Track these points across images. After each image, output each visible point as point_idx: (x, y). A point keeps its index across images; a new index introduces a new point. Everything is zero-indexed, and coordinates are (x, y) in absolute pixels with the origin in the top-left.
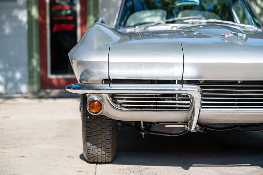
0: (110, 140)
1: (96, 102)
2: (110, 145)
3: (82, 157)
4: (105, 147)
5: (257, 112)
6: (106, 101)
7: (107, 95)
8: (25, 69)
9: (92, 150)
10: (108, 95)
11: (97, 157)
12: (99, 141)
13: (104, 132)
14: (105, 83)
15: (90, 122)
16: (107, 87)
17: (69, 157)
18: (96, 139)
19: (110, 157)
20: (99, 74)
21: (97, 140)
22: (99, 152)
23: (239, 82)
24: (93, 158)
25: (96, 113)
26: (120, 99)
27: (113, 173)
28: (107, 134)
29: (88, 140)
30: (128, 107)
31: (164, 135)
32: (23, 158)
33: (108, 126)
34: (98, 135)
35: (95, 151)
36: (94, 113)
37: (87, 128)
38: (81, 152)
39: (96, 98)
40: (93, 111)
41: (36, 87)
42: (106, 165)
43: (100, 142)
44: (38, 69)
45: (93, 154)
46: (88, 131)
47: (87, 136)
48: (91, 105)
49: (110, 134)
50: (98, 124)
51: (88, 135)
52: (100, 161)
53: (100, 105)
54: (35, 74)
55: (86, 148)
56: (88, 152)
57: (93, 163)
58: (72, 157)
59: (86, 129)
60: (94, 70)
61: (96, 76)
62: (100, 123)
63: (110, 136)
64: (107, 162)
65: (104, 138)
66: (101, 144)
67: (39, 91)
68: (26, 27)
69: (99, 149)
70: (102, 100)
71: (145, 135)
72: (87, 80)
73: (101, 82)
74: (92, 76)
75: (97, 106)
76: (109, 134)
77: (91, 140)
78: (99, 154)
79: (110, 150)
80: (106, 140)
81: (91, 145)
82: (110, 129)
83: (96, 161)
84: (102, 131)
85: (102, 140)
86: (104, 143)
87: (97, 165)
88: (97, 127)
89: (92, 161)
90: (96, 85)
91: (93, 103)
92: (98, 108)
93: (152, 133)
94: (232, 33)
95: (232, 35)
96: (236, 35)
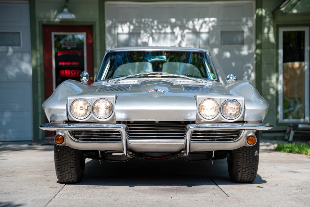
0: (74, 165)
1: (61, 136)
4: (71, 170)
5: (166, 143)
6: (67, 136)
7: (67, 131)
10: (69, 131)
14: (66, 123)
17: (48, 181)
19: (75, 178)
20: (61, 117)
21: (64, 165)
23: (156, 123)
24: (63, 179)
25: (60, 144)
26: (78, 134)
28: (71, 160)
29: (58, 165)
30: (83, 140)
31: (115, 162)
32: (12, 182)
33: (72, 154)
34: (65, 161)
36: (58, 144)
37: (57, 156)
39: (61, 134)
40: (58, 142)
41: (41, 134)
43: (67, 166)
46: (58, 158)
47: (57, 162)
48: (57, 138)
49: (74, 160)
50: (65, 153)
53: (63, 138)
54: (40, 120)
58: (50, 181)
61: (59, 118)
63: (74, 162)
66: (68, 168)
67: (43, 139)
70: (65, 135)
72: (54, 121)
73: (63, 122)
74: (57, 119)
77: (60, 165)
79: (74, 173)
80: (71, 165)
82: (74, 157)
83: (65, 181)
84: (68, 158)
85: (68, 165)
86: (70, 167)
87: (67, 185)
88: (64, 155)
89: (63, 182)
90: (59, 124)
91: (58, 136)
92: (61, 140)
93: (107, 161)
94: (154, 89)
95: (154, 90)
96: (156, 91)
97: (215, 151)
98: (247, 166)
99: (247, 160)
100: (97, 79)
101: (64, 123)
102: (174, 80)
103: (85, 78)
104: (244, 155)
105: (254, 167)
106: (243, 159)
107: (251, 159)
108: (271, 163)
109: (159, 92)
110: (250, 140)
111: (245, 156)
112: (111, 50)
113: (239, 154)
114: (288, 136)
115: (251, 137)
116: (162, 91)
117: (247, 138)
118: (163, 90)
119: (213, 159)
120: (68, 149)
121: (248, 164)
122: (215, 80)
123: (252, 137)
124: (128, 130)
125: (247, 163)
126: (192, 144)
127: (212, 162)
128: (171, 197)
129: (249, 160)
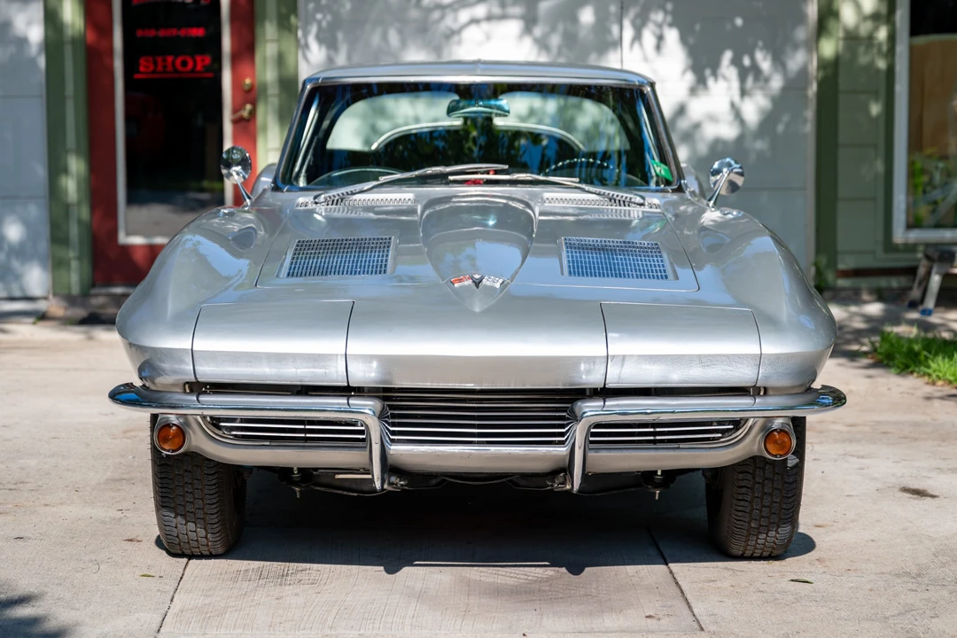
0: (214, 506)
1: (174, 428)
2: (215, 516)
3: (159, 542)
4: (205, 521)
6: (194, 425)
8: (36, 211)
9: (176, 527)
11: (188, 543)
12: (189, 508)
13: (200, 487)
14: (192, 391)
15: (167, 465)
16: (193, 401)
17: (131, 540)
18: (182, 503)
19: (220, 542)
20: (175, 372)
21: (184, 506)
22: (192, 531)
24: (179, 544)
25: (173, 451)
27: (219, 579)
28: (206, 492)
29: (165, 504)
30: (243, 437)
31: (345, 493)
32: (20, 542)
33: (208, 475)
34: (187, 494)
35: (182, 529)
36: (169, 451)
37: (161, 478)
38: (156, 532)
39: (173, 418)
40: (167, 447)
41: (75, 278)
42: (212, 561)
43: (191, 511)
44: (85, 213)
45: (177, 537)
46: (165, 486)
47: (162, 497)
48: (163, 434)
49: (215, 491)
50: (186, 471)
51: (165, 495)
52: (196, 551)
53: (182, 432)
54: (74, 231)
55: (162, 523)
56: (167, 533)
57: (182, 555)
58: (138, 541)
59: (160, 481)
60: (163, 365)
61: (168, 375)
62: (190, 468)
63: (214, 496)
64: (214, 553)
65: (201, 502)
66: (195, 514)
67: (85, 294)
68: (42, 62)
69: (191, 526)
70: (187, 423)
71: (300, 492)
73: (182, 388)
74: (160, 375)
75: (175, 436)
76: (211, 492)
77: (172, 506)
78: (192, 535)
79: (217, 528)
80: (204, 506)
81: (173, 515)
82: (213, 482)
83: (188, 552)
84: (195, 486)
85: (197, 506)
86: (201, 511)
87: (191, 561)
88: (183, 477)
89: (180, 552)
90: (169, 395)
91: (167, 428)
92: (177, 440)
93: (319, 488)
94: (472, 278)
95: (470, 282)
96: (477, 283)
97: (663, 471)
98: (766, 511)
99: (766, 493)
100: (280, 184)
101: (185, 392)
102: (534, 196)
103: (240, 167)
104: (757, 480)
105: (788, 516)
106: (754, 478)
107: (777, 492)
108: (851, 441)
109: (486, 286)
110: (775, 442)
111: (759, 483)
112: (324, 79)
113: (741, 476)
114: (922, 288)
115: (779, 433)
116: (498, 285)
117: (767, 437)
118: (501, 281)
119: (657, 486)
120: (196, 458)
121: (768, 507)
122: (669, 189)
123: (782, 433)
124: (388, 417)
125: (766, 504)
126: (591, 454)
127: (655, 493)
128: (524, 635)
129: (771, 495)
